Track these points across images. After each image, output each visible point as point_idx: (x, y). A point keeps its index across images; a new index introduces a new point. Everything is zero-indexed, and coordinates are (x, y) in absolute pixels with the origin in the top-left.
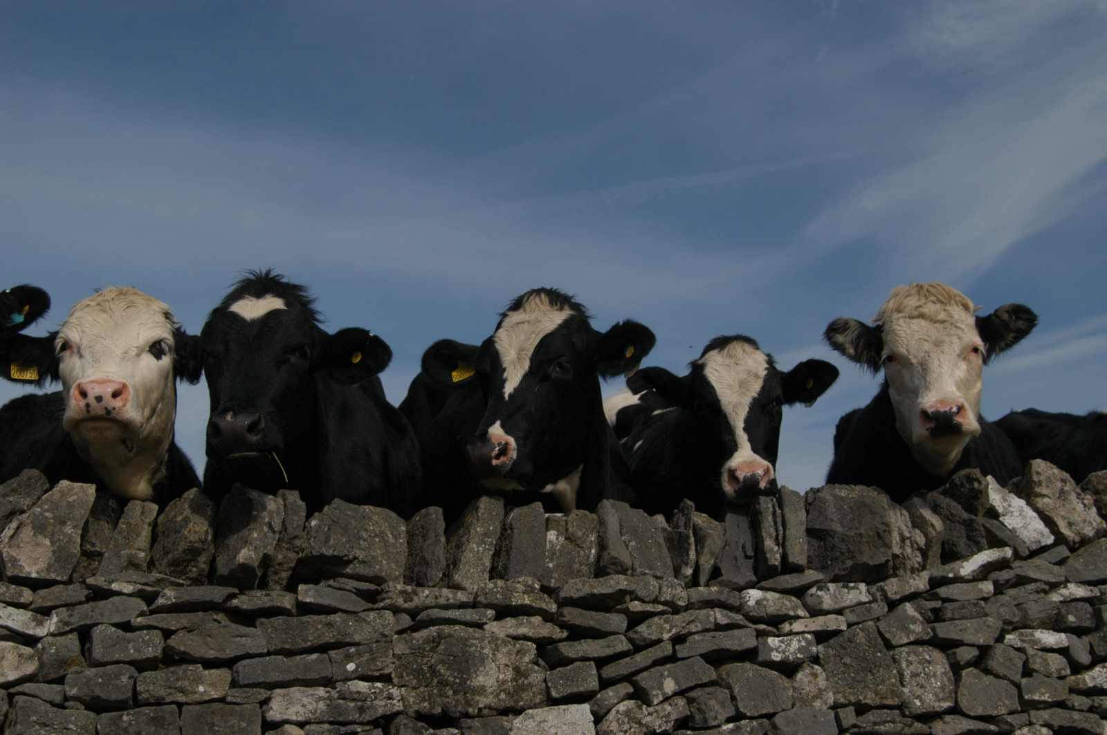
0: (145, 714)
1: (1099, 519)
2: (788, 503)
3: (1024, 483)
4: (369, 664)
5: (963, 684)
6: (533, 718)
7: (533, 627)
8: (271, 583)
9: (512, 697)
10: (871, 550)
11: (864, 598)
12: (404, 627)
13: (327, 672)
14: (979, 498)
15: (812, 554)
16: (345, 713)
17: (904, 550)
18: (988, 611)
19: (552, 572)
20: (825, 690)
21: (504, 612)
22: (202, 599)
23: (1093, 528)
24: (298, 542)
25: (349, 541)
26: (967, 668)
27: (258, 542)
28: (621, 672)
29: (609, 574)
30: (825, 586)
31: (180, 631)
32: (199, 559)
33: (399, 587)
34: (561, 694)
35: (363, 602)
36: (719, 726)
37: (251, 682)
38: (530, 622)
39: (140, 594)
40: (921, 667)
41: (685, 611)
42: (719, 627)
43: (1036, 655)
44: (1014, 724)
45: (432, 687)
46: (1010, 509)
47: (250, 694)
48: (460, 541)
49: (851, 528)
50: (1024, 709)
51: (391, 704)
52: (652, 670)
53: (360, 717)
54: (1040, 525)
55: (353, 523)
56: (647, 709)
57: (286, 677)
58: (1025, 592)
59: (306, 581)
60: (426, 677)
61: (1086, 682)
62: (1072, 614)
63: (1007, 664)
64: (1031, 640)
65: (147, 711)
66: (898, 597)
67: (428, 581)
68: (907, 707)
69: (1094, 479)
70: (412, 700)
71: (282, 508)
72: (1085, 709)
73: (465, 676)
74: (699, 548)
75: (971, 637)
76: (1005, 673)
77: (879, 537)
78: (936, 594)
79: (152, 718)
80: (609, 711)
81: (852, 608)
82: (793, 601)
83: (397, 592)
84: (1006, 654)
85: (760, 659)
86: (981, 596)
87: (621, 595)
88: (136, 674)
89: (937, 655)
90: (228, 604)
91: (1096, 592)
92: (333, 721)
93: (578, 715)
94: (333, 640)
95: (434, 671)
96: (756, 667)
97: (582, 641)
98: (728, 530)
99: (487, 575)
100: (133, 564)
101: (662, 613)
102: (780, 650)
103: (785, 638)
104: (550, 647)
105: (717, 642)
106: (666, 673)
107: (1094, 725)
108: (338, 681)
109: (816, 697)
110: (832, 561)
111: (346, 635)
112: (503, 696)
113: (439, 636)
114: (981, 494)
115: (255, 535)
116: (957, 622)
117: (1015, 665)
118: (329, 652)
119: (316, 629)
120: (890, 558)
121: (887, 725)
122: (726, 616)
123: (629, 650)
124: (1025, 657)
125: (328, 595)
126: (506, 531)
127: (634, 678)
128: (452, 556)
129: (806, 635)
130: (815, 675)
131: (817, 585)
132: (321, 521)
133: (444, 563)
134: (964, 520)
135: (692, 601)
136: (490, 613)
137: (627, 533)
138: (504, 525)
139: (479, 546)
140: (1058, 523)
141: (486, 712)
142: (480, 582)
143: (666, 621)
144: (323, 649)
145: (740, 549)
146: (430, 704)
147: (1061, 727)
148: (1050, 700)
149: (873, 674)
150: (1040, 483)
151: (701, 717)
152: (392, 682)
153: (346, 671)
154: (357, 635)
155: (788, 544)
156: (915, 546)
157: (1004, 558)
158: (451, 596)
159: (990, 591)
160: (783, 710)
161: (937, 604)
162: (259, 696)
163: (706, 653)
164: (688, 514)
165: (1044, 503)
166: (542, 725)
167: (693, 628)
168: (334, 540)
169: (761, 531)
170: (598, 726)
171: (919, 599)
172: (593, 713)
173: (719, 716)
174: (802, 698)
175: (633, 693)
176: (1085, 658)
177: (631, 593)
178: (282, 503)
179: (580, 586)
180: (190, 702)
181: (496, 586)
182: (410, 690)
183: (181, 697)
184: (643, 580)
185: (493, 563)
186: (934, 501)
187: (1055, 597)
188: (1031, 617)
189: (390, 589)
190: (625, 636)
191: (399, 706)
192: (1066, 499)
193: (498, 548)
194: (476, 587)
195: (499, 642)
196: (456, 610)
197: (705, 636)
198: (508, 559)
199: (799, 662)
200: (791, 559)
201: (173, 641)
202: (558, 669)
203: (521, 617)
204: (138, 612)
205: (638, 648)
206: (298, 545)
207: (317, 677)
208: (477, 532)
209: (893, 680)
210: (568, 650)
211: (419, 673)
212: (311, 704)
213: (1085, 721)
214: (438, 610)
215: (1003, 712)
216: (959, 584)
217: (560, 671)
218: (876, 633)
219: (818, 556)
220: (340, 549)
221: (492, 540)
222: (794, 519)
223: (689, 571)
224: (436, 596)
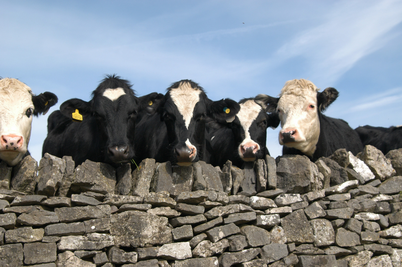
0: (9, 247)
1: (393, 169)
2: (269, 162)
3: (363, 154)
4: (100, 226)
5: (338, 234)
6: (167, 248)
7: (167, 211)
8: (61, 194)
9: (158, 239)
10: (302, 181)
11: (299, 200)
12: (115, 211)
13: (83, 230)
14: (345, 160)
15: (279, 182)
16: (91, 246)
17: (315, 181)
18: (348, 205)
19: (174, 189)
20: (283, 236)
21: (155, 205)
22: (32, 200)
23: (390, 173)
24: (71, 177)
25: (92, 177)
26: (340, 228)
27: (55, 177)
28: (202, 229)
29: (197, 190)
30: (284, 195)
31: (23, 213)
32: (31, 184)
33: (113, 195)
34: (178, 238)
35: (98, 201)
36: (241, 251)
37: (52, 234)
38: (166, 209)
39: (6, 198)
40: (321, 227)
41: (228, 205)
42: (241, 211)
43: (367, 222)
44: (358, 250)
45: (126, 235)
46: (358, 165)
47: (52, 239)
48: (137, 177)
49: (294, 172)
50: (362, 244)
51: (109, 242)
52: (215, 228)
53: (97, 247)
54: (369, 171)
55: (94, 169)
56: (212, 244)
57: (67, 232)
58: (363, 198)
59: (75, 193)
60: (124, 231)
61: (386, 233)
62: (381, 206)
63: (355, 226)
64: (365, 217)
65: (10, 246)
66: (313, 199)
67: (124, 193)
68: (316, 243)
69: (391, 153)
70: (118, 241)
71: (65, 163)
72: (386, 244)
73: (139, 231)
74: (233, 180)
75: (341, 215)
76: (355, 230)
77: (305, 175)
78: (328, 198)
79: (11, 248)
80: (197, 245)
81: (294, 204)
82: (271, 201)
83: (112, 197)
84: (355, 222)
85: (258, 224)
86: (345, 199)
87: (202, 199)
88: (5, 231)
89: (328, 222)
90: (43, 202)
91: (391, 198)
92: (85, 249)
93: (185, 246)
94: (86, 217)
95: (127, 229)
96: (256, 227)
97: (187, 217)
98: (245, 173)
99: (148, 190)
100: (4, 187)
101: (219, 206)
102: (266, 220)
103: (268, 216)
104: (173, 219)
105: (240, 217)
106: (220, 229)
107: (389, 250)
108: (88, 233)
109: (279, 239)
110: (286, 185)
111: (91, 214)
112: (154, 239)
113: (129, 215)
114: (346, 159)
115: (54, 174)
116: (336, 209)
117: (358, 227)
118: (84, 221)
119: (79, 212)
120: (310, 184)
121: (308, 250)
122: (244, 207)
123: (206, 220)
124: (362, 223)
125: (84, 198)
126: (156, 173)
127: (207, 232)
128: (134, 183)
129: (276, 215)
130: (279, 231)
131: (281, 195)
132: (81, 168)
133: (131, 185)
134: (339, 169)
135: (231, 201)
136: (150, 205)
137: (205, 174)
138: (155, 170)
139: (145, 178)
140: (377, 171)
141: (148, 245)
142: (145, 193)
143: (220, 209)
144: (82, 220)
145: (250, 180)
146: (125, 242)
147: (376, 251)
148: (372, 240)
149: (302, 230)
150: (369, 155)
151: (234, 247)
152: (110, 233)
153: (91, 229)
154: (96, 215)
155: (269, 178)
156: (320, 179)
157: (355, 184)
158: (134, 199)
159: (349, 197)
160: (267, 244)
161: (328, 202)
162: (56, 239)
163: (236, 222)
164: (229, 166)
165: (371, 163)
166: (170, 250)
167: (231, 212)
168: (86, 176)
169: (258, 173)
170: (193, 251)
171: (321, 200)
172: (190, 245)
173: (241, 247)
174: (274, 239)
175: (207, 237)
176: (386, 224)
177: (206, 197)
178: (65, 161)
179: (186, 195)
180: (27, 242)
181: (152, 195)
182: (117, 236)
183: (23, 240)
184: (211, 192)
185: (151, 185)
186: (327, 161)
187: (375, 200)
188: (365, 208)
189: (109, 196)
190: (204, 215)
191: (112, 243)
192: (380, 161)
193: (153, 180)
194: (143, 196)
195: (153, 217)
196: (136, 204)
197: (236, 215)
198: (157, 184)
199: (273, 225)
200: (270, 184)
201: (20, 217)
202: (177, 228)
203: (162, 207)
204: (6, 206)
205: (209, 219)
206: (72, 178)
207: (79, 231)
208: (144, 173)
209: (310, 232)
210: (181, 220)
211: (121, 230)
212: (77, 242)
213: (386, 249)
214: (128, 204)
215: (353, 245)
216: (337, 195)
217: (177, 229)
218: (304, 214)
219: (281, 183)
220: (89, 180)
221: (150, 176)
222: (271, 168)
223: (229, 189)
224: (128, 199)
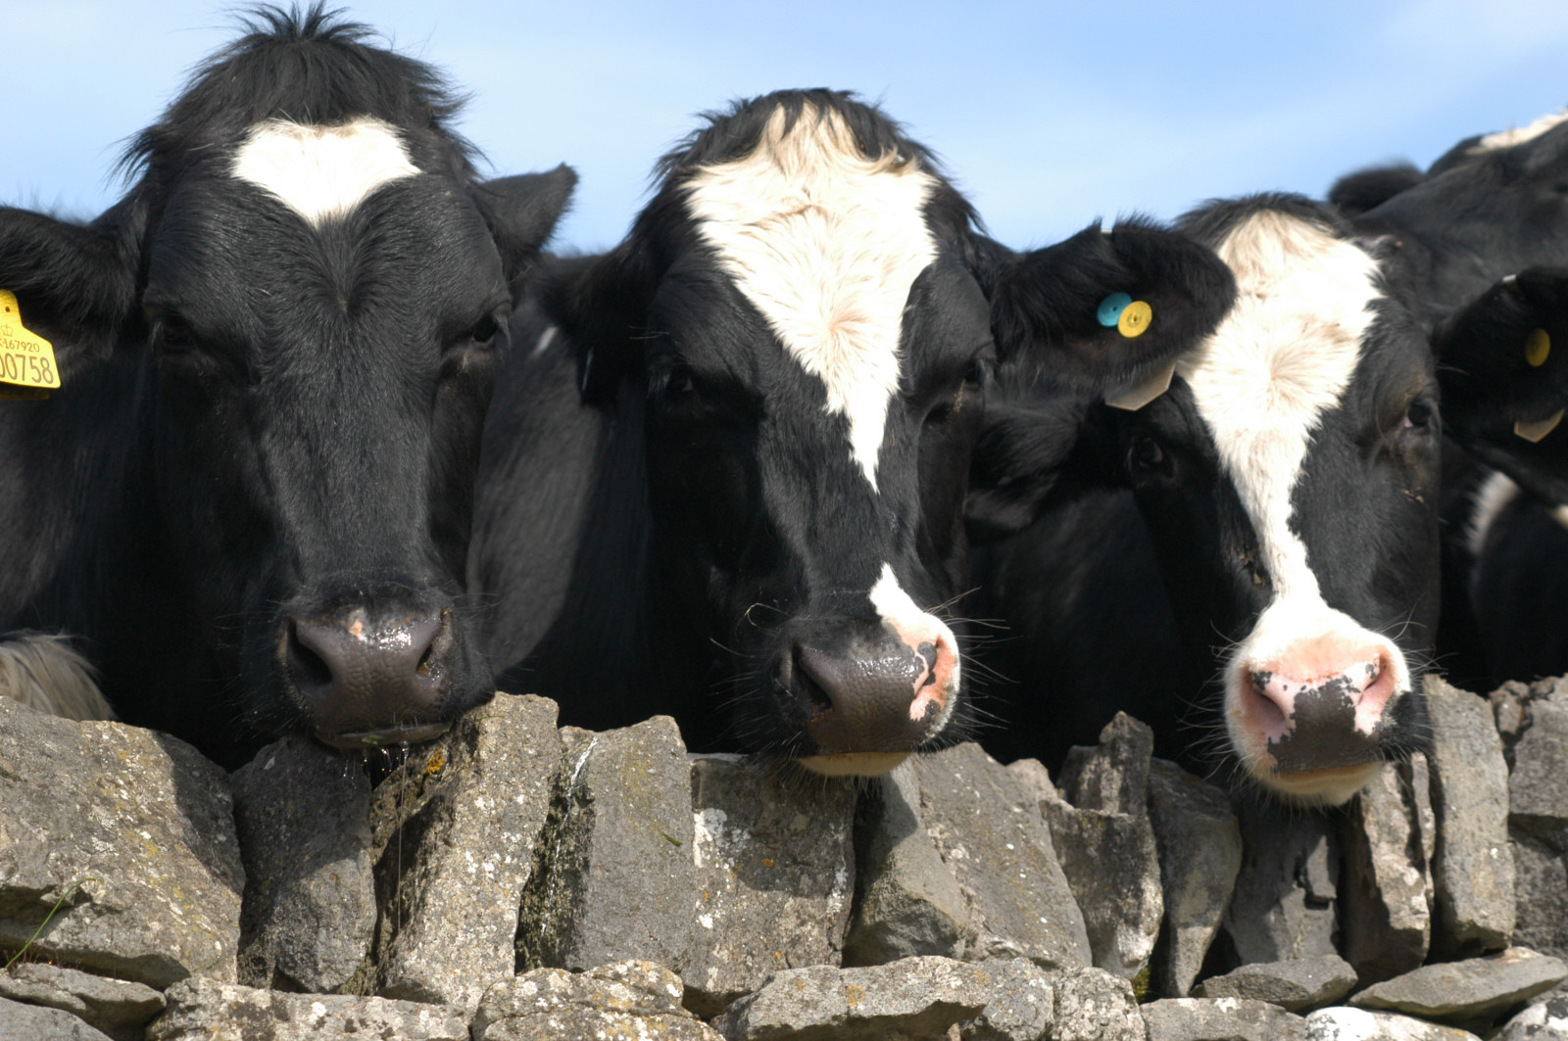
2: (1447, 733)
15: (1528, 899)
19: (710, 944)
29: (893, 954)
33: (231, 993)
48: (416, 841)
67: (320, 974)
74: (1170, 869)
83: (223, 1008)
87: (940, 1021)
99: (507, 953)
126: (565, 810)
131: (1549, 995)
133: (369, 914)
137: (938, 818)
138: (561, 788)
139: (482, 856)
142: (488, 977)
145: (1292, 877)
155: (1451, 862)
158: (397, 1022)
169: (1361, 820)
179: (811, 991)
181: (543, 991)
184: (1003, 974)
185: (526, 912)
189: (201, 1000)
193: (539, 866)
194: (474, 1001)
198: (577, 901)
200: (1465, 912)
208: (474, 812)
219: (1543, 907)
220: (32, 865)
221: (522, 839)
222: (1468, 783)
223: (1141, 946)
224: (350, 1022)
